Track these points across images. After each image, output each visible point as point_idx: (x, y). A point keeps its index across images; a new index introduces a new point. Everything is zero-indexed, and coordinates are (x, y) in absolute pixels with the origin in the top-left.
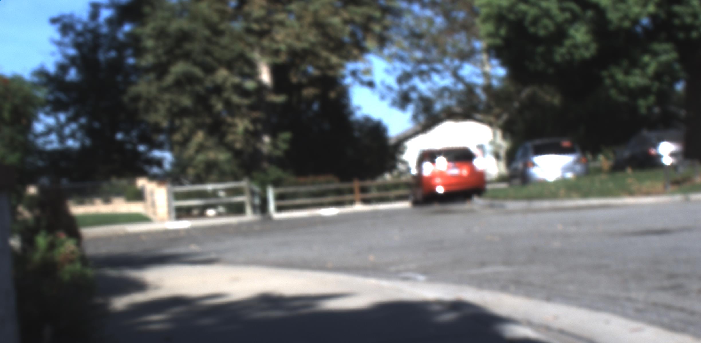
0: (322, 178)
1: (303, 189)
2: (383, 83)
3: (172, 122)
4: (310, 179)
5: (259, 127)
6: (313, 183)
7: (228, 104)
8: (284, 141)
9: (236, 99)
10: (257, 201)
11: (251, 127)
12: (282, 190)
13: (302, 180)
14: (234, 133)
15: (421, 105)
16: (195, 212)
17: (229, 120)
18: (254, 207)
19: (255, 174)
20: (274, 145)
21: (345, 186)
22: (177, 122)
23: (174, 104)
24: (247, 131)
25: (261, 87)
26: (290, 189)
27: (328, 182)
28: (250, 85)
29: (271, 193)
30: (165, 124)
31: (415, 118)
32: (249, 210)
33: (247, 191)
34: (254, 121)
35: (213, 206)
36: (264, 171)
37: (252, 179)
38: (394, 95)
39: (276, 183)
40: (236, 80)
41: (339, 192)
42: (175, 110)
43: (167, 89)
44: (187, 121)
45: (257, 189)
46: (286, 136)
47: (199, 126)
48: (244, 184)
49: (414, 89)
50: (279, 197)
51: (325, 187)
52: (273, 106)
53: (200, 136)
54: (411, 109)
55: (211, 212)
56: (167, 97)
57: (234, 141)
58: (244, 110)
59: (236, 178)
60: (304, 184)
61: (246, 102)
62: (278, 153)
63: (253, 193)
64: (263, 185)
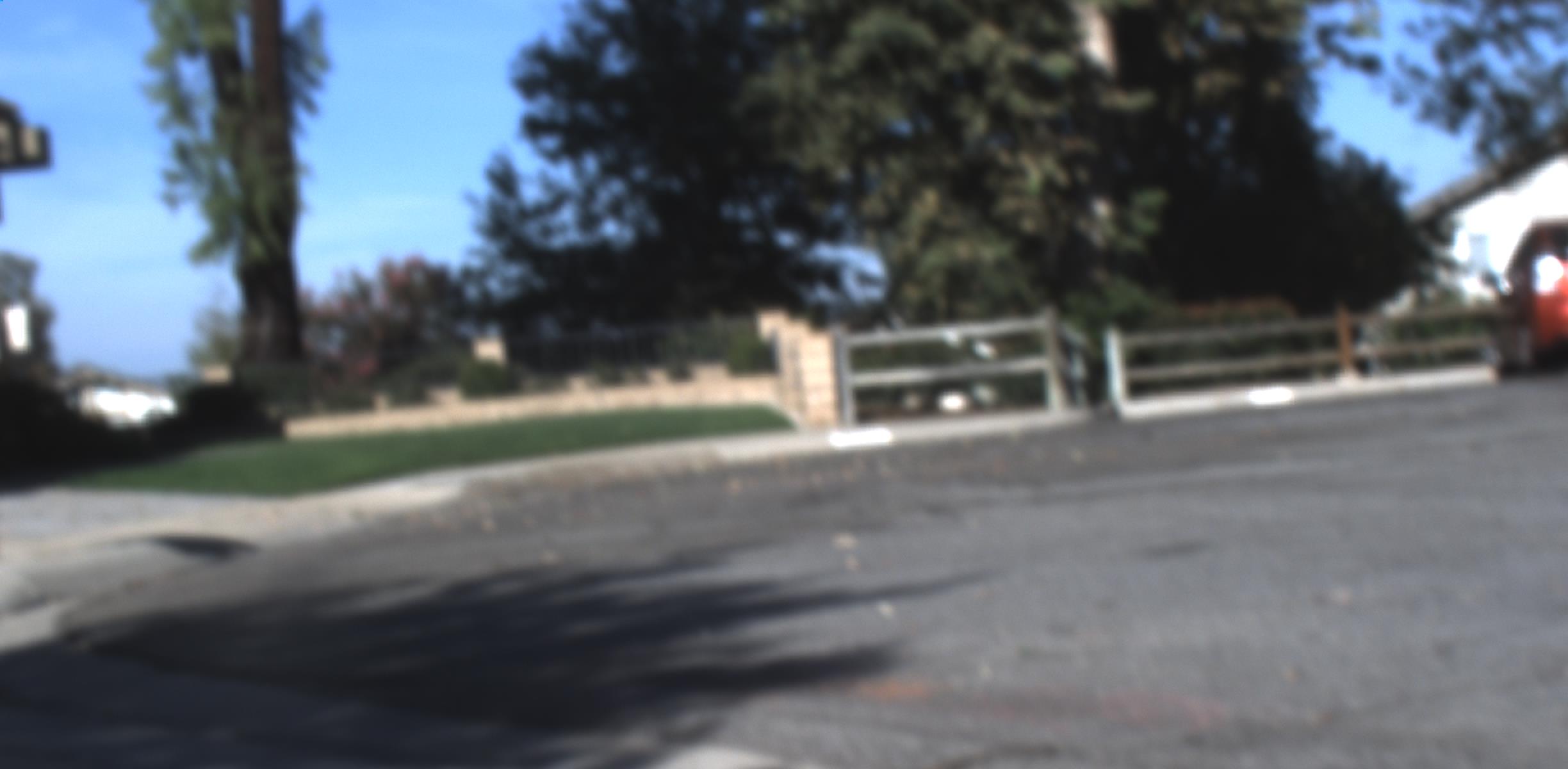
0: (1249, 307)
1: (1198, 337)
2: (1400, 60)
3: (858, 170)
4: (1220, 308)
5: (1083, 175)
6: (1226, 321)
7: (1001, 116)
8: (1148, 213)
9: (1020, 103)
10: (1079, 370)
11: (1061, 177)
12: (1143, 339)
13: (1197, 311)
14: (1018, 193)
15: (1500, 115)
16: (912, 402)
17: (1004, 158)
18: (1069, 386)
19: (1073, 299)
20: (1122, 223)
21: (1312, 326)
22: (872, 169)
23: (860, 121)
24: (1049, 185)
25: (1086, 72)
26: (1167, 338)
27: (1267, 317)
28: (1057, 64)
29: (1115, 349)
30: (842, 174)
31: (1483, 148)
32: (1055, 394)
33: (1050, 344)
34: (1069, 162)
35: (960, 386)
36: (1097, 291)
37: (1064, 311)
38: (1428, 91)
39: (1128, 323)
40: (1021, 53)
41: (1297, 343)
42: (864, 136)
43: (844, 83)
44: (897, 165)
45: (1077, 336)
46: (1152, 198)
47: (924, 177)
48: (1042, 323)
49: (1480, 73)
50: (1136, 358)
51: (1256, 330)
52: (1118, 118)
53: (929, 202)
54: (1473, 126)
55: (953, 402)
56: (843, 101)
57: (1018, 214)
58: (1042, 132)
59: (1024, 309)
60: (1204, 323)
61: (1047, 109)
62: (1132, 244)
63: (1066, 349)
64: (1095, 328)
